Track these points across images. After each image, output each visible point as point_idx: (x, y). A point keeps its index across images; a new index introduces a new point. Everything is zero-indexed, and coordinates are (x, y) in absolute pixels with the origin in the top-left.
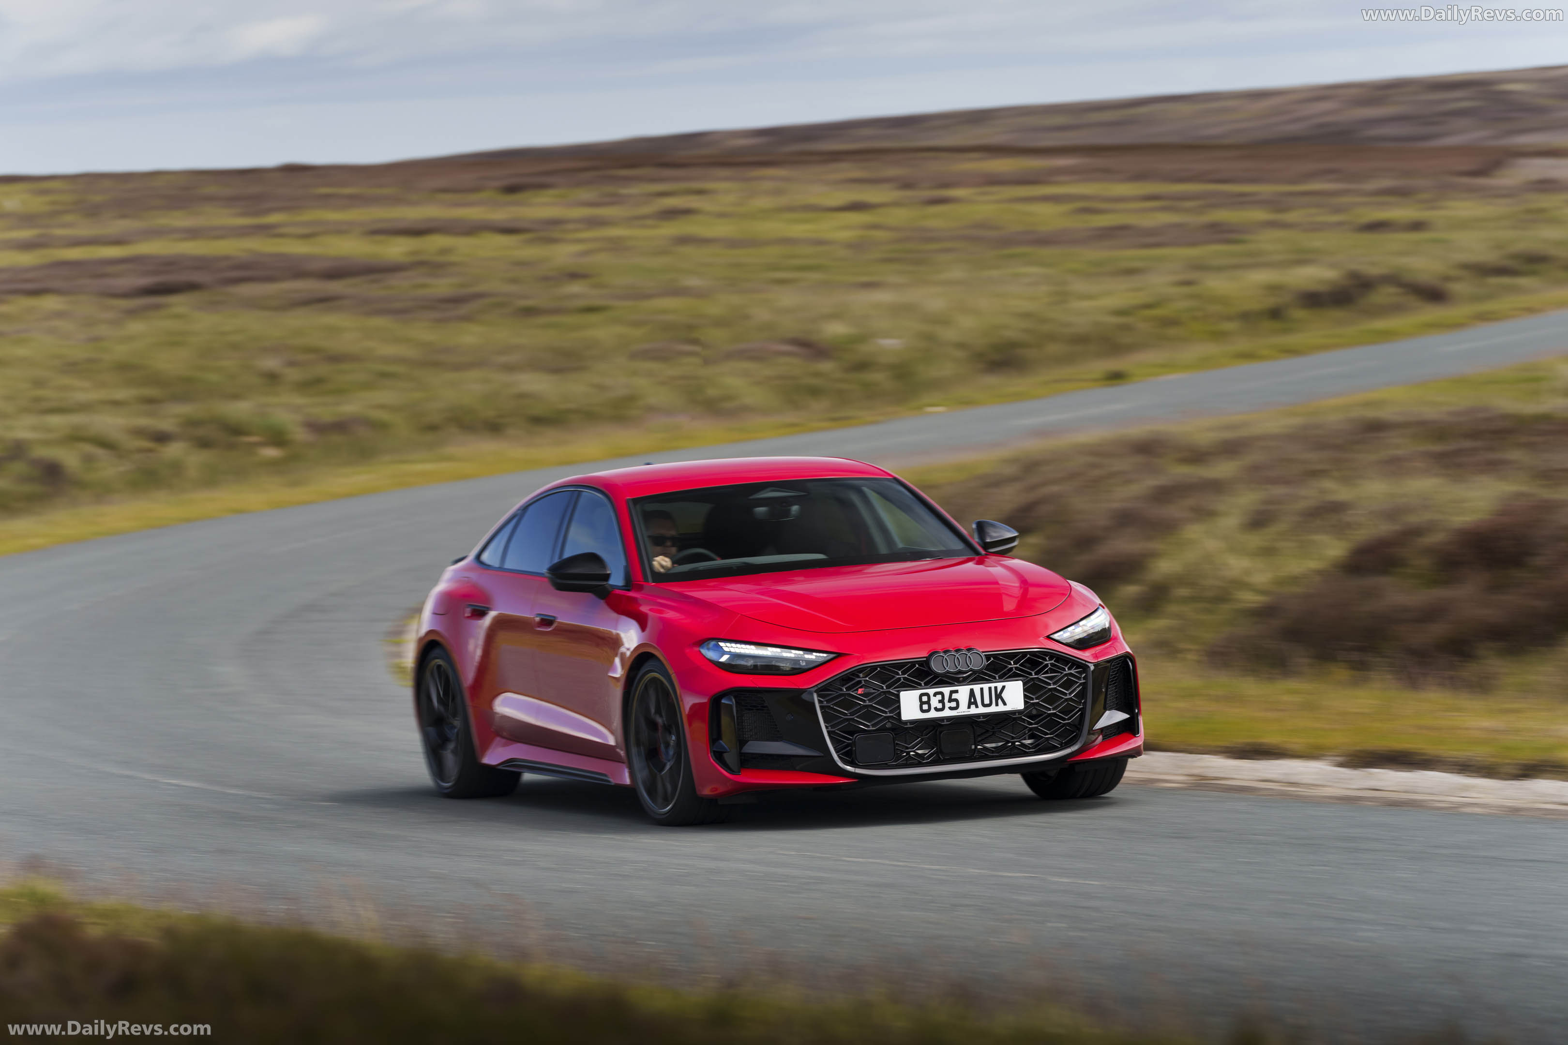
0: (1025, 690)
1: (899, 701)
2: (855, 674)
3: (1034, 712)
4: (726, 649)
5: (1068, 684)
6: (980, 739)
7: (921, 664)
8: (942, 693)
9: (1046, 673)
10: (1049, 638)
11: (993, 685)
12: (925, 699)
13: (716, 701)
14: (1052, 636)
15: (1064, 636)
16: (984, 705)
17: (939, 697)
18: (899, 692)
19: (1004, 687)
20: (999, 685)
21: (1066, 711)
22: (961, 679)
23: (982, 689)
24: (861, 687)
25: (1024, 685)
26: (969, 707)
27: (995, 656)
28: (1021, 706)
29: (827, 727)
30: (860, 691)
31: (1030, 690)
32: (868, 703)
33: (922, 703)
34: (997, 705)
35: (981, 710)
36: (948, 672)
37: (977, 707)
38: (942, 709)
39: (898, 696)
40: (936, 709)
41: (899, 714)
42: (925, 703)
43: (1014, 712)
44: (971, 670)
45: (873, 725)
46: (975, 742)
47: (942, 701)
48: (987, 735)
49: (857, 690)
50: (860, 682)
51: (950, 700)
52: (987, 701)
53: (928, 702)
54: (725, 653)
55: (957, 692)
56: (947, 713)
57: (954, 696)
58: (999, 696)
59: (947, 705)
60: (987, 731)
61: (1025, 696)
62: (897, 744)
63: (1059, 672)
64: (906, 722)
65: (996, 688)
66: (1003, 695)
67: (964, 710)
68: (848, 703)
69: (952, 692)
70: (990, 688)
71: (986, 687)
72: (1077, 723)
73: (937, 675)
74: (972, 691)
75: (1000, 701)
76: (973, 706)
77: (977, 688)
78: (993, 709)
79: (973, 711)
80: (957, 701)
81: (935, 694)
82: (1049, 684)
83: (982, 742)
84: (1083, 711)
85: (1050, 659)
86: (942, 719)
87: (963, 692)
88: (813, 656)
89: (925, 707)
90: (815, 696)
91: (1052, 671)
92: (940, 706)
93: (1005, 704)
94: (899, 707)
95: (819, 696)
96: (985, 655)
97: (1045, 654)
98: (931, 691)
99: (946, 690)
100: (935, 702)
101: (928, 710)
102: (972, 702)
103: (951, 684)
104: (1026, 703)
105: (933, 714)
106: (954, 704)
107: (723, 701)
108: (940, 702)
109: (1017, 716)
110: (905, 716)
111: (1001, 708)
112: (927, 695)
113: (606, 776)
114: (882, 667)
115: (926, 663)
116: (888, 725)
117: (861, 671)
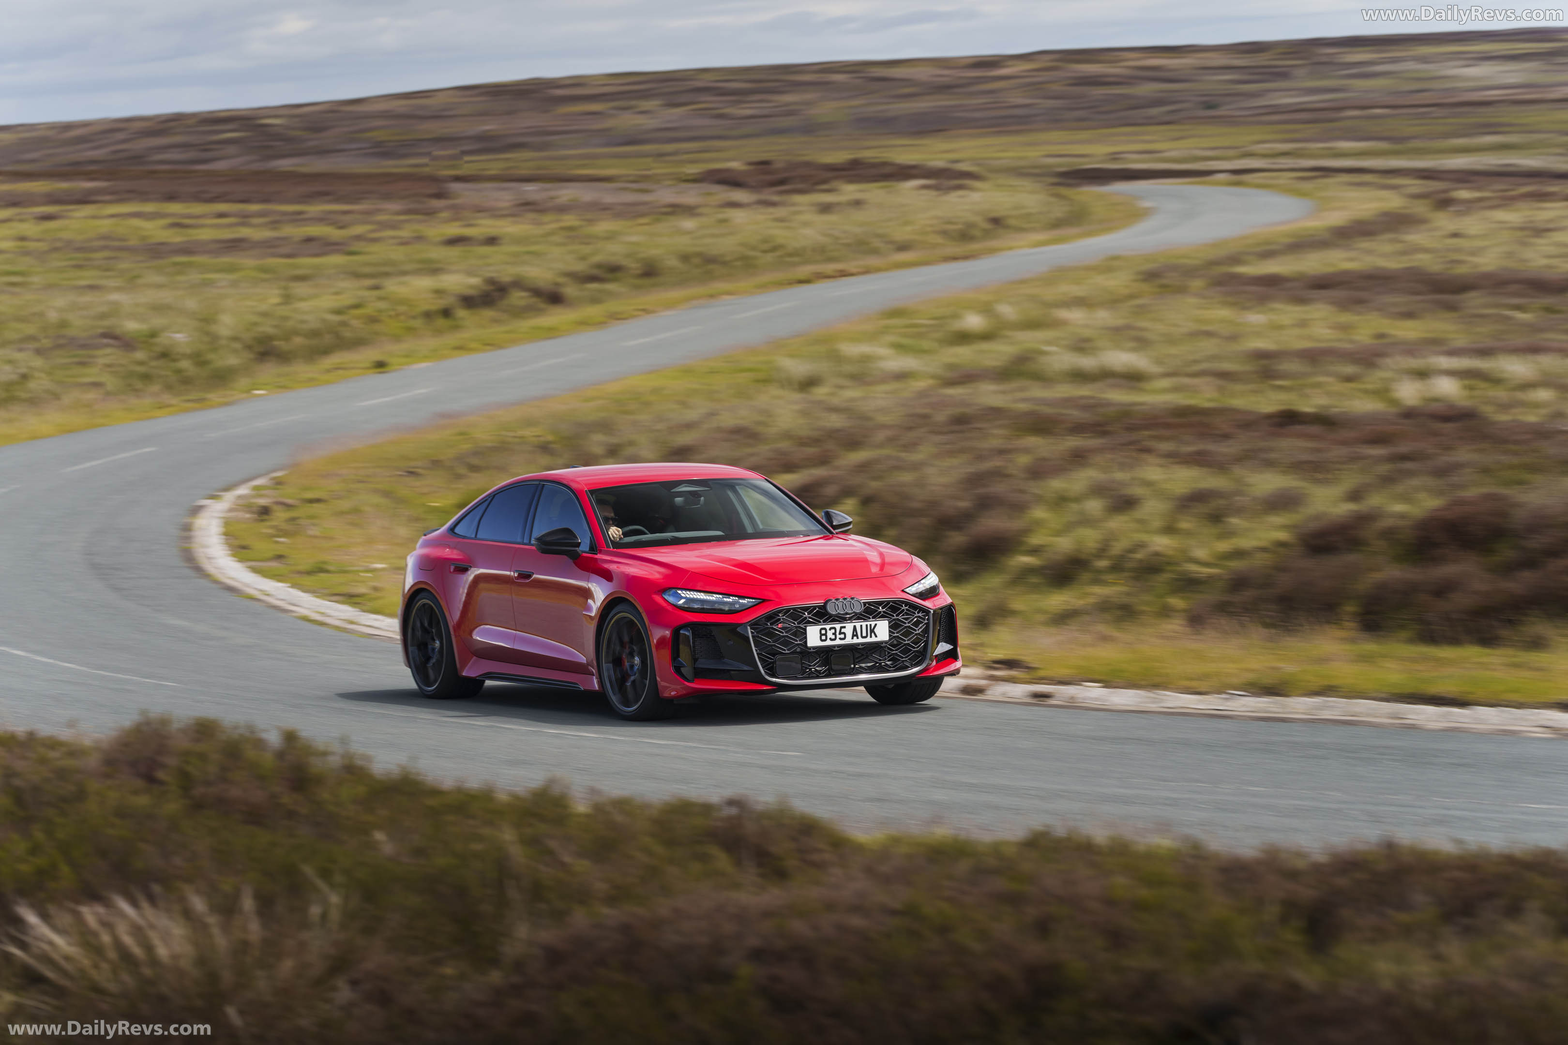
0: (890, 627)
1: (806, 633)
2: (776, 614)
3: (895, 642)
4: (683, 595)
5: (917, 624)
6: (857, 660)
7: (820, 607)
8: (835, 628)
9: (903, 615)
10: (903, 591)
11: (868, 623)
12: (823, 632)
13: (676, 633)
14: (905, 590)
15: (913, 590)
16: (863, 637)
17: (833, 631)
18: (806, 626)
19: (876, 625)
20: (873, 624)
21: (916, 643)
22: (847, 619)
23: (861, 626)
24: (780, 623)
25: (889, 623)
26: (852, 638)
27: (869, 603)
28: (886, 638)
29: (756, 650)
30: (780, 625)
31: (893, 627)
32: (785, 634)
33: (821, 635)
34: (871, 637)
35: (861, 640)
36: (839, 614)
37: (858, 638)
38: (835, 639)
39: (805, 630)
40: (831, 639)
41: (806, 642)
42: (823, 635)
43: (882, 642)
44: (854, 612)
45: (788, 650)
46: (854, 661)
47: (835, 634)
48: (862, 658)
49: (778, 625)
50: (779, 619)
51: (840, 633)
52: (864, 634)
53: (825, 635)
54: (682, 598)
55: (844, 627)
56: (838, 642)
57: (843, 630)
58: (872, 631)
59: (838, 636)
60: (863, 655)
61: (890, 631)
62: (804, 663)
63: (911, 615)
64: (810, 648)
65: (871, 625)
66: (875, 630)
67: (849, 640)
68: (771, 634)
69: (842, 628)
70: (867, 625)
71: (864, 624)
72: (921, 650)
73: (831, 616)
74: (855, 627)
75: (873, 634)
76: (855, 638)
77: (858, 625)
78: (868, 640)
79: (855, 641)
80: (844, 633)
81: (830, 629)
82: (905, 623)
83: (859, 662)
84: (926, 642)
85: (906, 606)
86: (834, 646)
87: (849, 628)
88: (745, 601)
89: (824, 638)
90: (749, 628)
91: (908, 614)
92: (833, 637)
93: (876, 636)
94: (806, 638)
95: (751, 629)
96: (863, 602)
97: (903, 602)
98: (828, 627)
99: (838, 626)
100: (830, 634)
101: (825, 640)
102: (855, 635)
103: (840, 622)
104: (890, 636)
105: (828, 643)
106: (842, 636)
107: (681, 632)
108: (833, 634)
109: (884, 645)
110: (810, 644)
111: (874, 639)
112: (825, 629)
113: (577, 684)
114: (794, 609)
115: (824, 607)
116: (798, 650)
117: (780, 612)
